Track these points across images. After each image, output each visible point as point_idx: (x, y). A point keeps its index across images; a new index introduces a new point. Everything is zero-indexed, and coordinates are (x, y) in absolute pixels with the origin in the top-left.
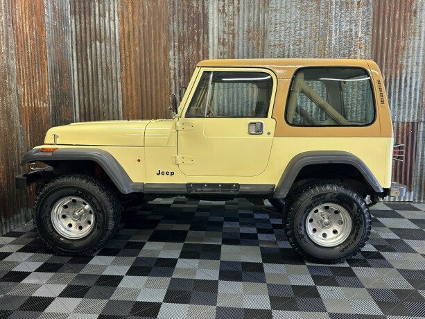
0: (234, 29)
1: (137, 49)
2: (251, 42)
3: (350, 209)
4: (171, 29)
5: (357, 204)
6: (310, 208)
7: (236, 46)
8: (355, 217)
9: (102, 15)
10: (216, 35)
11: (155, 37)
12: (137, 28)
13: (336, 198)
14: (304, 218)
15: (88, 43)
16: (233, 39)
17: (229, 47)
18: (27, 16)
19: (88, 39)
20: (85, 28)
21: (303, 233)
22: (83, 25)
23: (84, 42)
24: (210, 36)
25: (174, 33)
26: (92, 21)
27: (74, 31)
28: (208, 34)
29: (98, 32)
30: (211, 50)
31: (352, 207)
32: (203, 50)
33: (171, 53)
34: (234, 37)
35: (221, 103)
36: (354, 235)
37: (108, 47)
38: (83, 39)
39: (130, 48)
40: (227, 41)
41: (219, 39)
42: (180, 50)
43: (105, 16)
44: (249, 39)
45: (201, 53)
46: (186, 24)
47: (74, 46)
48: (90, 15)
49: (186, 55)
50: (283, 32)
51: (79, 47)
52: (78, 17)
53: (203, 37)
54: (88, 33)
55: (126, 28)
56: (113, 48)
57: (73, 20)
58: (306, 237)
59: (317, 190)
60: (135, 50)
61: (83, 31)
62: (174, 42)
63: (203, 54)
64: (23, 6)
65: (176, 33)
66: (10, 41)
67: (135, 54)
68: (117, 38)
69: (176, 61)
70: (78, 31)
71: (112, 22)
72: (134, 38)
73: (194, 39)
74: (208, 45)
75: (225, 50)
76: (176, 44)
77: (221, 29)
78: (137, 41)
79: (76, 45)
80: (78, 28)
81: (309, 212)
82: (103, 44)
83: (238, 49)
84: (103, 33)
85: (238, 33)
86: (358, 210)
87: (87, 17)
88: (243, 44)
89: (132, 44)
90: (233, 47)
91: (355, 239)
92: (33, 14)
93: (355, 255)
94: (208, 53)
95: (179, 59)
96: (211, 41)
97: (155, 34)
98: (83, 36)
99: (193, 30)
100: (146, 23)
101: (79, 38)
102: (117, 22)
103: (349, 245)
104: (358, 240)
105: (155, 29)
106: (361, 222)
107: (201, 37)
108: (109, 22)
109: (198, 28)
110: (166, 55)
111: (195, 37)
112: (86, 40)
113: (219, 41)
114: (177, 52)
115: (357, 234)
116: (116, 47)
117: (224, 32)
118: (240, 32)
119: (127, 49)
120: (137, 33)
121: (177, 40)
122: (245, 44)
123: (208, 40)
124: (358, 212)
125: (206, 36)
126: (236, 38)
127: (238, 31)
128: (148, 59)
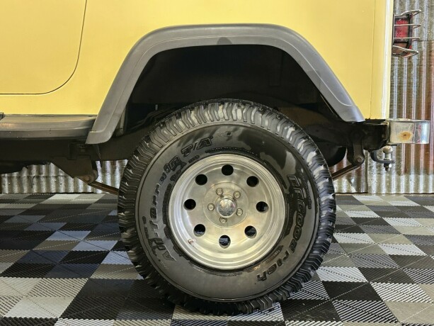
3: (278, 167)
5: (296, 154)
6: (176, 168)
8: (291, 190)
13: (241, 138)
14: (161, 197)
21: (161, 234)
31: (282, 161)
36: (290, 237)
58: (169, 246)
59: (192, 120)
81: (175, 179)
86: (297, 168)
91: (293, 246)
93: (297, 287)
103: (280, 262)
104: (301, 249)
106: (308, 202)
115: (298, 235)
124: (298, 174)
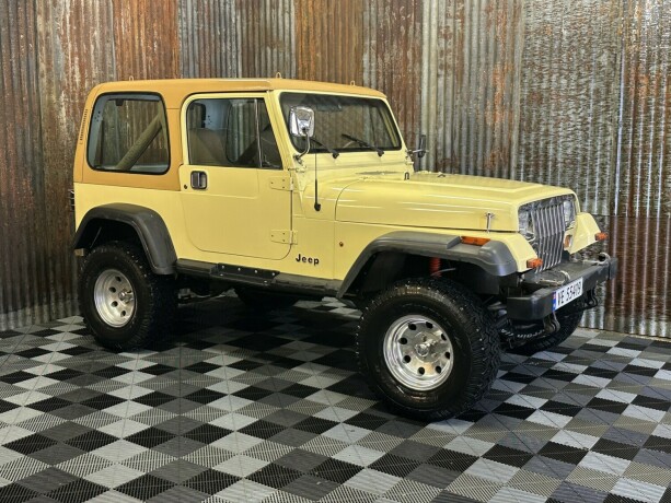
0: (463, 9)
1: (319, 55)
2: (492, 29)
4: (367, 17)
7: (467, 37)
9: (274, 6)
10: (434, 21)
11: (344, 33)
12: (318, 21)
15: (257, 50)
16: (463, 26)
17: (455, 40)
18: (143, 24)
19: (257, 45)
20: (254, 28)
22: (250, 23)
23: (251, 49)
24: (426, 25)
25: (370, 25)
26: (262, 15)
27: (239, 33)
28: (421, 21)
29: (269, 34)
30: (425, 48)
32: (413, 49)
33: (366, 58)
34: (463, 22)
35: (440, 140)
37: (281, 55)
38: (251, 45)
39: (309, 54)
40: (451, 30)
41: (439, 28)
42: (379, 52)
43: (278, 7)
44: (488, 24)
45: (409, 54)
46: (388, 8)
47: (240, 57)
48: (259, 7)
49: (387, 59)
50: (550, 6)
51: (245, 58)
52: (244, 11)
53: (415, 28)
54: (257, 36)
55: (305, 23)
56: (287, 56)
57: (239, 18)
60: (316, 58)
61: (250, 32)
62: (371, 39)
63: (414, 55)
64: (135, 10)
65: (374, 24)
66: (109, 61)
67: (316, 63)
68: (293, 40)
69: (373, 70)
70: (245, 32)
71: (287, 15)
72: (314, 38)
73: (399, 32)
74: (422, 40)
75: (449, 47)
76: (374, 42)
77: (443, 10)
78: (318, 43)
79: (242, 54)
80: (245, 28)
82: (275, 50)
83: (470, 43)
84: (275, 34)
85: (471, 15)
87: (256, 11)
88: (479, 33)
89: (312, 47)
90: (462, 41)
92: (153, 20)
94: (421, 53)
95: (377, 67)
96: (426, 32)
97: (344, 29)
98: (250, 39)
99: (399, 16)
100: (332, 13)
101: (245, 44)
102: (293, 14)
105: (343, 21)
107: (411, 27)
108: (283, 15)
109: (407, 12)
110: (359, 62)
111: (402, 28)
112: (254, 47)
113: (439, 32)
114: (374, 56)
116: (291, 54)
117: (447, 16)
118: (475, 13)
119: (304, 56)
120: (319, 30)
121: (374, 36)
122: (483, 34)
123: (421, 32)
125: (418, 24)
126: (467, 24)
127: (471, 11)
128: (333, 71)
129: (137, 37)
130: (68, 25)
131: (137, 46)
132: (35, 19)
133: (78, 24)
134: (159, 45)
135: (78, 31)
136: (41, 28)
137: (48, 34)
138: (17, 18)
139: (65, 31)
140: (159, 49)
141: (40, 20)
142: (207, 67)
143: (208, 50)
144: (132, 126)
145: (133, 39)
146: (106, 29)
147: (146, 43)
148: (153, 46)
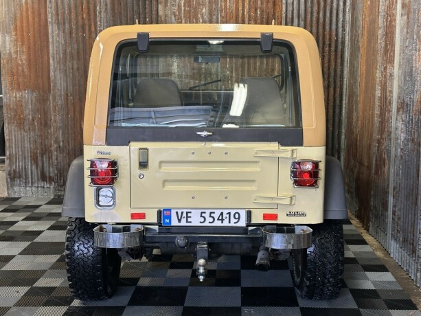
129: (240, 8)
130: (183, 8)
131: (240, 15)
132: (158, 7)
133: (190, 6)
134: (262, 11)
135: (189, 11)
136: (161, 13)
137: (166, 16)
138: (145, 8)
139: (180, 12)
140: (262, 15)
141: (160, 7)
142: (314, 22)
143: (315, 8)
144: (232, 72)
145: (237, 9)
146: (214, 6)
147: (249, 11)
148: (256, 13)
